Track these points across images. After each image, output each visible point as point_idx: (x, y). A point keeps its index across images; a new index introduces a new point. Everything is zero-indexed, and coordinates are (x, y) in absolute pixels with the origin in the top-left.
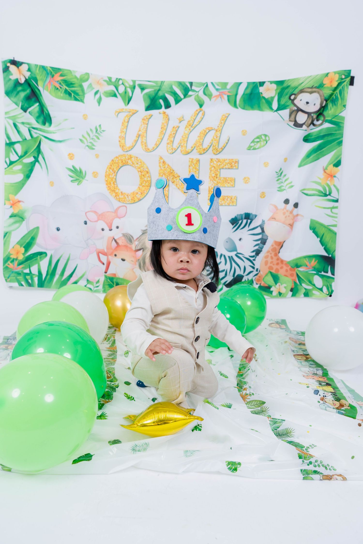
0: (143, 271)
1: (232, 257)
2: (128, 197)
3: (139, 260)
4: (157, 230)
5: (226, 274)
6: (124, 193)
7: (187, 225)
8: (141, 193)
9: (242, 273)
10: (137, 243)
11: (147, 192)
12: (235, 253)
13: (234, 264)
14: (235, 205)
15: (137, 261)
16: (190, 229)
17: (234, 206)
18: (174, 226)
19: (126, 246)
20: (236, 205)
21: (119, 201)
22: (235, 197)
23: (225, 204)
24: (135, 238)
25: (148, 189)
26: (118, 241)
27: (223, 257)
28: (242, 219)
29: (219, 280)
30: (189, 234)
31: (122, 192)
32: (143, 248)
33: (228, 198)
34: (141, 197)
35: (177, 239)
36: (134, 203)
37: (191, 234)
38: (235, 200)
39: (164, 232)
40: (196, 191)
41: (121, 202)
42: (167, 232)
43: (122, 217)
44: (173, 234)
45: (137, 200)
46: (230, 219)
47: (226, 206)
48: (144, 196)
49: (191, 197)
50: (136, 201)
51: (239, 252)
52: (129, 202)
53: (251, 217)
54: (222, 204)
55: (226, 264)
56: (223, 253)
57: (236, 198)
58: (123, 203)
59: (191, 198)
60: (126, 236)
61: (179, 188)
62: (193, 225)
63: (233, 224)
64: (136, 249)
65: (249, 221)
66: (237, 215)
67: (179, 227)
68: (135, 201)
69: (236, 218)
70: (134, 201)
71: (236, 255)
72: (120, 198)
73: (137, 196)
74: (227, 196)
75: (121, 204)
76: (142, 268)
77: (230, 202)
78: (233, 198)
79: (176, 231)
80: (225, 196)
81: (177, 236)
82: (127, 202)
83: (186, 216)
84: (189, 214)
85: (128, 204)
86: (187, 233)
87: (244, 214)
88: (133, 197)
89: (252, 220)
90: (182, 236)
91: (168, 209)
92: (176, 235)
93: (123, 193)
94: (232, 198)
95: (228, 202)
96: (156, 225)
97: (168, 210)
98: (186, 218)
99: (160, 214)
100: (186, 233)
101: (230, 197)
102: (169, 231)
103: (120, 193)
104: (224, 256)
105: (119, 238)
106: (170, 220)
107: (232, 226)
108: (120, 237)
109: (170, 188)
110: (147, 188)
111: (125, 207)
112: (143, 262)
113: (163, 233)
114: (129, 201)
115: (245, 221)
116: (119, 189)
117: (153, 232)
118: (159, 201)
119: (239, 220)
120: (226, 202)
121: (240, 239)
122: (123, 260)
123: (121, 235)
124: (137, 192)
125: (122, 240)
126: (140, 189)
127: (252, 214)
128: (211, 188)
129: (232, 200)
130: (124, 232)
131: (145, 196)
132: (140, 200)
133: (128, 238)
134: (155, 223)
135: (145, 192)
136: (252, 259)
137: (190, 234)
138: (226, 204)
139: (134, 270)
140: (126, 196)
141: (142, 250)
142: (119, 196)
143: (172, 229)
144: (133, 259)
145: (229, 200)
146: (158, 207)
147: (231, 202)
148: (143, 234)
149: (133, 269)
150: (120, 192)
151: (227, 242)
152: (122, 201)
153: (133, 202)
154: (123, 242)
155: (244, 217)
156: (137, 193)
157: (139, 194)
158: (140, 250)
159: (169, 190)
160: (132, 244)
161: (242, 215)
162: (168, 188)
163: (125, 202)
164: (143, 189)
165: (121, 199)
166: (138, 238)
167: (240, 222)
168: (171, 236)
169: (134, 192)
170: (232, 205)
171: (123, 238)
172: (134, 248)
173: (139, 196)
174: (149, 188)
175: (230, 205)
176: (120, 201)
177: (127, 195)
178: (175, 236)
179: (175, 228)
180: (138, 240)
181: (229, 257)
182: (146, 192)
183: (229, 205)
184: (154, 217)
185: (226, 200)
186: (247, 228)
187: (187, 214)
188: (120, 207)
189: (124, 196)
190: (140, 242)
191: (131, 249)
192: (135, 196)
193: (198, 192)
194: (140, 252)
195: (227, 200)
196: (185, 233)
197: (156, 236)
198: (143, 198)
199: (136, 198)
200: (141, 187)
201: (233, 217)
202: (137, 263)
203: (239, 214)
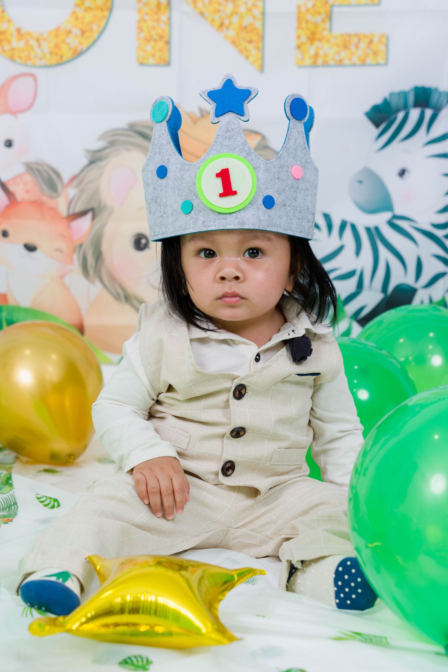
0: (93, 283)
1: (377, 229)
2: (39, 45)
3: (81, 245)
4: (164, 216)
5: (360, 286)
6: (28, 33)
7: (221, 195)
8: (83, 33)
9: (409, 280)
10: (72, 192)
11: (101, 28)
12: (387, 216)
13: (383, 252)
14: (382, 61)
15: (74, 251)
16: (229, 203)
17: (378, 64)
18: (195, 203)
19: (38, 205)
20: (386, 63)
21: (12, 59)
22: (382, 36)
23: (350, 59)
24: (66, 178)
25: (104, 17)
26: (11, 188)
27: (348, 231)
28: (406, 107)
29: (339, 304)
30: (229, 216)
31: (19, 31)
32: (92, 209)
33: (359, 40)
34: (80, 43)
35: (204, 229)
36: (58, 64)
37: (235, 214)
38: (382, 48)
39: (177, 218)
40: (239, 116)
41: (18, 60)
42: (184, 216)
43: (23, 111)
44: (197, 220)
45: (67, 54)
46: (367, 107)
47: (354, 65)
48: (90, 40)
49: (228, 131)
50: (65, 59)
51: (398, 211)
52: (43, 62)
53: (434, 99)
54: (341, 61)
55: (358, 252)
56: (350, 219)
57: (384, 40)
58: (26, 65)
59: (228, 133)
60: (38, 171)
61: (202, 14)
62: (235, 193)
63: (377, 125)
64: (71, 212)
65: (429, 113)
66: (392, 94)
67: (206, 203)
68: (62, 57)
69: (386, 103)
70: (58, 58)
71: (391, 224)
72: (13, 49)
73: (69, 40)
74: (356, 35)
75: (16, 69)
76: (91, 271)
77: (367, 55)
78: (376, 40)
79: (201, 214)
80: (350, 35)
81: (205, 224)
82: (38, 63)
83: (218, 175)
84: (223, 171)
85: (41, 67)
86: (226, 214)
87: (411, 90)
88: (57, 46)
89: (437, 110)
90: (214, 222)
91: (180, 166)
92: (202, 222)
93: (23, 31)
94: (371, 42)
95: (360, 52)
96: (160, 206)
97: (180, 168)
98: (219, 181)
99: (166, 178)
100: (223, 214)
101: (365, 36)
102: (188, 215)
103: (15, 34)
104: (353, 227)
105: (14, 179)
106: (187, 189)
107: (376, 132)
108: (19, 176)
109: (176, 15)
110: (99, 14)
111: (30, 79)
112: (94, 254)
113: (175, 221)
114: (45, 57)
115: (415, 114)
116: (9, 21)
117: (157, 221)
118: (162, 150)
119: (398, 111)
120: (352, 54)
121: (402, 173)
122: (30, 248)
123: (22, 169)
124: (68, 27)
125: (25, 184)
126: (77, 18)
127: (436, 89)
128: (303, 9)
129: (373, 46)
130: (31, 158)
131: (95, 42)
132: (78, 54)
133: (42, 177)
134: (159, 200)
135: (95, 27)
136: (440, 233)
137: (232, 214)
138: (355, 59)
139: (67, 280)
140: (34, 43)
141: (89, 216)
142: (9, 42)
143: (192, 209)
144: (62, 245)
145: (363, 45)
146: (160, 165)
147: (370, 52)
148: (91, 163)
149: (62, 277)
150: (12, 30)
151: (360, 182)
152: (20, 58)
153: (55, 60)
154: (27, 192)
155: (411, 99)
156: (69, 32)
157: (76, 35)
158: (83, 214)
159: (170, 19)
160: (58, 196)
161: (404, 95)
162: (167, 14)
163: (30, 63)
164: (88, 17)
165: (16, 53)
166: (75, 178)
167: (400, 116)
168: (192, 225)
169: (58, 29)
170: (374, 62)
171: (28, 178)
172: (63, 211)
173: (74, 41)
174: (106, 14)
175: (368, 61)
176: (15, 57)
177: (38, 40)
178: (200, 223)
179: (198, 206)
180: (75, 182)
181: (368, 230)
182: (98, 26)
183: (363, 64)
184: (155, 189)
185: (353, 48)
186: (422, 135)
187: (219, 171)
188: (15, 78)
189: (27, 41)
190: (82, 191)
191: (54, 211)
192: (64, 41)
193: (242, 118)
194: (85, 222)
195: (357, 46)
196: (220, 213)
197: (164, 231)
198: (88, 49)
199: (64, 48)
200: (80, 12)
201: (378, 100)
202: (75, 257)
203: (397, 88)
